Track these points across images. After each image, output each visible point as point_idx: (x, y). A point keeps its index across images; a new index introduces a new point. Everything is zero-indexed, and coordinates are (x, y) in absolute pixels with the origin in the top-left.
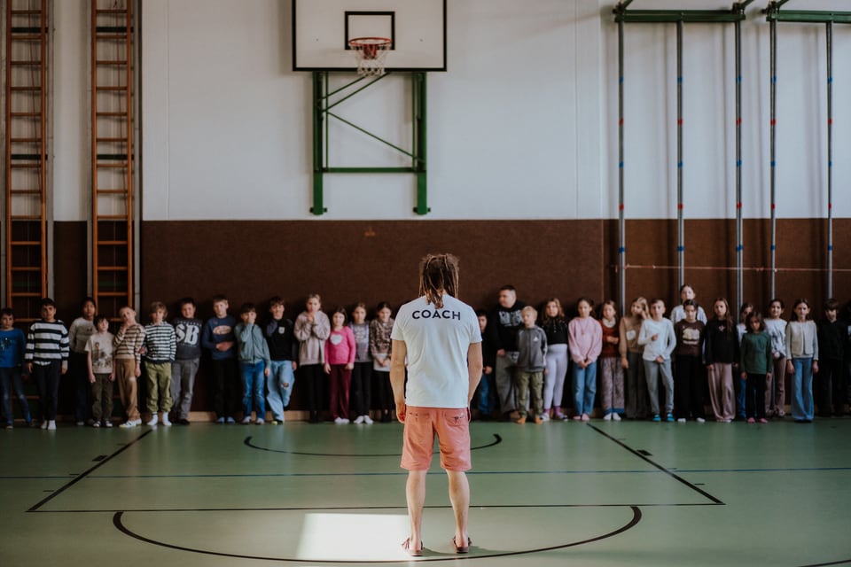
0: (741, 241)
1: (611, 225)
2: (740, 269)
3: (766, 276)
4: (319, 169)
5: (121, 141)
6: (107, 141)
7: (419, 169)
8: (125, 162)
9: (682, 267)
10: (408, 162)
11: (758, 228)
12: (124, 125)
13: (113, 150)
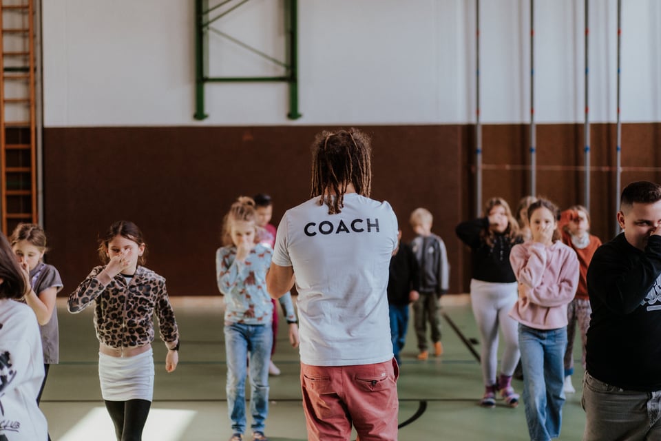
0: (588, 143)
1: (469, 130)
2: (588, 168)
3: (611, 176)
4: (201, 79)
5: (25, 55)
6: (13, 55)
7: (291, 77)
8: (28, 74)
9: (534, 167)
10: (282, 72)
11: (605, 132)
12: (27, 41)
13: (18, 63)
